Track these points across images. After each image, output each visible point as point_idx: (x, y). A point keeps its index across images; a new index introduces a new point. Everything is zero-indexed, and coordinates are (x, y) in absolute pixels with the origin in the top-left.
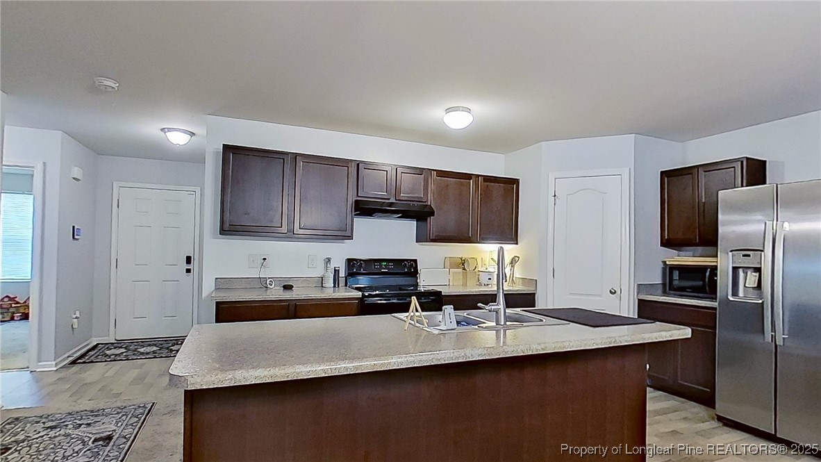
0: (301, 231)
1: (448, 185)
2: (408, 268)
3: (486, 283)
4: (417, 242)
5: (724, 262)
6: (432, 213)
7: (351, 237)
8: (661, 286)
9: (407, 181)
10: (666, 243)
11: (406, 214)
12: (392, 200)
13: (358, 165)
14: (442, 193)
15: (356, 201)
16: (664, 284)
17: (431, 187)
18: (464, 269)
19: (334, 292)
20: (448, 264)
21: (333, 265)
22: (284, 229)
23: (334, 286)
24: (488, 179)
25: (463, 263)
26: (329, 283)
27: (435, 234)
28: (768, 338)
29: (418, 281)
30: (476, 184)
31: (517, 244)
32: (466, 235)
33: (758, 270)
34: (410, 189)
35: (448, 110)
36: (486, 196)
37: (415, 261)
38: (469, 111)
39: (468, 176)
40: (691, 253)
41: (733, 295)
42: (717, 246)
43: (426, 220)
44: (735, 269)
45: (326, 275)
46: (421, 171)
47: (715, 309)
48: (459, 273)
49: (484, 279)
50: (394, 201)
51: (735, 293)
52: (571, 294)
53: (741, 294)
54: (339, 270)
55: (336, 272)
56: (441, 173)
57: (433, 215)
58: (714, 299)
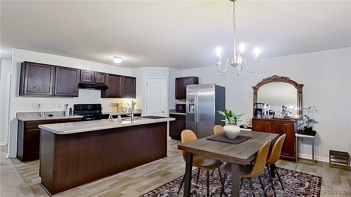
0: (58, 94)
1: (112, 79)
2: (98, 107)
3: (125, 111)
4: (101, 98)
5: (187, 103)
6: (108, 88)
7: (78, 96)
8: (175, 110)
9: (98, 76)
10: (176, 98)
11: (97, 88)
12: (93, 83)
13: (80, 71)
14: (111, 81)
15: (79, 83)
16: (176, 109)
17: (107, 79)
18: (118, 107)
19: (70, 116)
20: (112, 106)
21: (69, 107)
22: (51, 93)
23: (70, 115)
24: (126, 77)
25: (117, 105)
26: (68, 113)
27: (108, 95)
28: (195, 121)
29: (102, 111)
30: (122, 78)
31: (135, 98)
32: (119, 95)
33: (194, 105)
34: (99, 80)
35: (114, 57)
36: (125, 83)
37: (101, 104)
38: (121, 58)
39: (119, 76)
40: (182, 101)
41: (189, 111)
42: (186, 99)
43: (105, 90)
44: (190, 105)
45: (66, 110)
46: (103, 74)
47: (186, 115)
48: (116, 108)
49: (124, 110)
50: (94, 84)
51: (190, 111)
52: (152, 113)
53: (191, 111)
54: (72, 109)
55: (71, 109)
56: (110, 75)
57: (108, 89)
58: (185, 113)
